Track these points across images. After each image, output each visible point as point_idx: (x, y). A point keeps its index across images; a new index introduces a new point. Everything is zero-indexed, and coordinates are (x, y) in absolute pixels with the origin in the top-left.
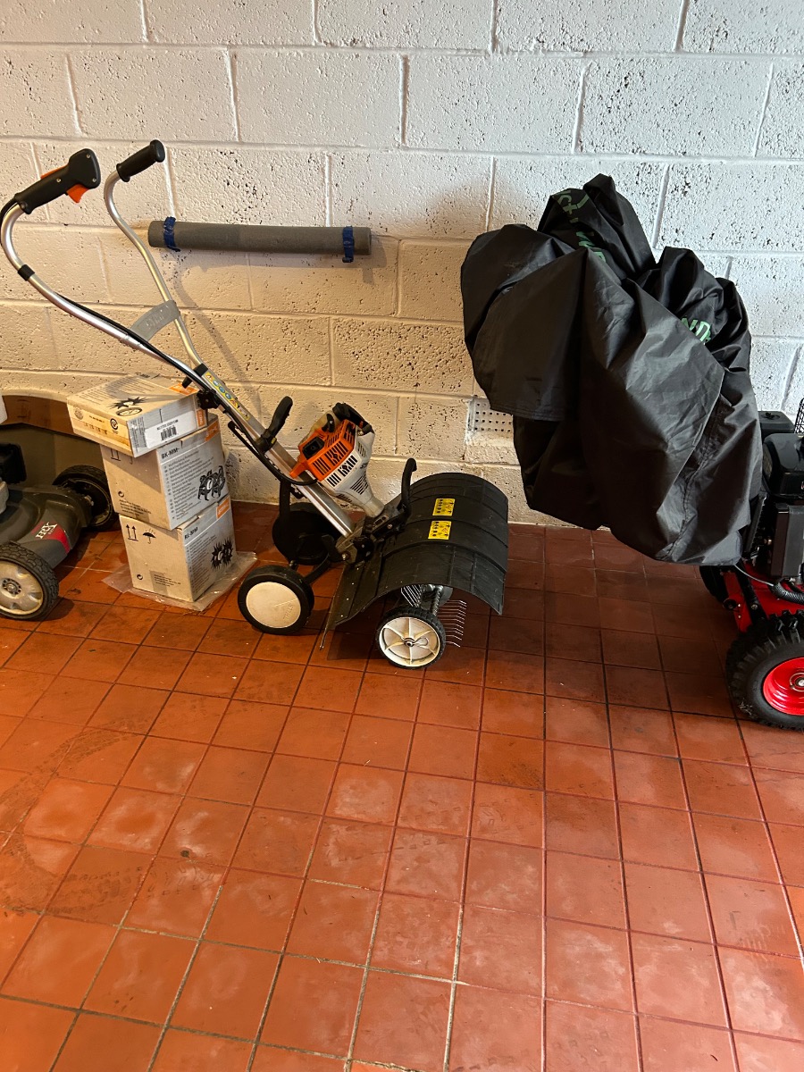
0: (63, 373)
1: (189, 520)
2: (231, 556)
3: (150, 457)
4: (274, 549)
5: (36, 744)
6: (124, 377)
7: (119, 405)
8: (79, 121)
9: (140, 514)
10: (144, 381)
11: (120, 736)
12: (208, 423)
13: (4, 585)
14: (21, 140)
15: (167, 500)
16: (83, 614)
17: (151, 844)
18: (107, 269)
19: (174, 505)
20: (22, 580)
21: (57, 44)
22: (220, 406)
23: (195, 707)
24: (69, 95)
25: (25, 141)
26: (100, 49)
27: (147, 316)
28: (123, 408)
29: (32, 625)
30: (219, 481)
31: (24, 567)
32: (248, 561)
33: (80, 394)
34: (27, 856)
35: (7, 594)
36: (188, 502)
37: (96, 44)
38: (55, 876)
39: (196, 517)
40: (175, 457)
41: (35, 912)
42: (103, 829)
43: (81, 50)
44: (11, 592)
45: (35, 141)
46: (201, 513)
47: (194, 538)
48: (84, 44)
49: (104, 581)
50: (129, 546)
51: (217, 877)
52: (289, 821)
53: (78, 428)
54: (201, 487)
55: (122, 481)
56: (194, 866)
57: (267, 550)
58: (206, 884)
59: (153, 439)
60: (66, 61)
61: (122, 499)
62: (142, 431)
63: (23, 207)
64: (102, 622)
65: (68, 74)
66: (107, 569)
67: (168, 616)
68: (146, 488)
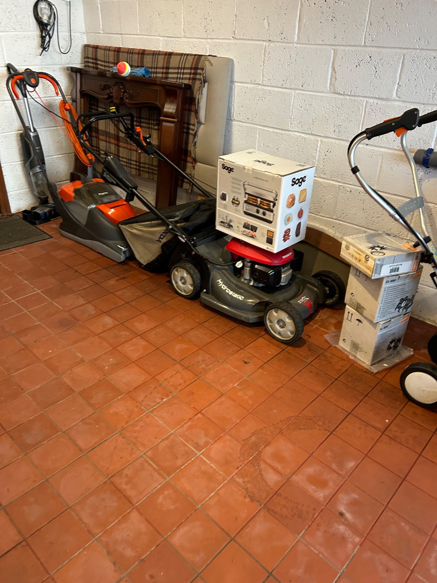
0: (335, 221)
1: (386, 320)
2: (398, 346)
3: (380, 280)
4: (426, 351)
5: (275, 411)
6: (376, 232)
7: (373, 248)
8: (397, 90)
9: (359, 308)
10: (387, 237)
11: (318, 427)
12: (417, 270)
13: (278, 322)
14: (360, 98)
15: (379, 306)
16: (310, 350)
17: (324, 498)
18: (380, 171)
19: (381, 310)
20: (288, 323)
21: (400, 48)
22: (432, 264)
23: (361, 428)
24: (397, 76)
25: (363, 99)
26: (424, 53)
27: (408, 203)
28: (374, 250)
29: (284, 346)
30: (409, 303)
31: (291, 317)
32: (408, 353)
33: (351, 236)
34: (260, 471)
35: (277, 327)
36: (389, 311)
37: (424, 49)
38: (272, 489)
39: (389, 320)
40: (392, 284)
41: (258, 504)
42: (300, 476)
43: (413, 52)
44: (280, 326)
45: (368, 99)
46: (393, 318)
47: (384, 331)
48: (417, 49)
49: (325, 336)
50: (345, 323)
51: (357, 540)
52: (407, 528)
53: (344, 254)
54: (400, 304)
55: (356, 288)
56: (346, 525)
57: (420, 350)
58: (350, 540)
59: (385, 271)
60: (402, 58)
61: (352, 297)
62: (381, 266)
63: (368, 136)
64: (318, 358)
65: (401, 65)
66: (327, 329)
67: (353, 368)
68: (368, 296)
